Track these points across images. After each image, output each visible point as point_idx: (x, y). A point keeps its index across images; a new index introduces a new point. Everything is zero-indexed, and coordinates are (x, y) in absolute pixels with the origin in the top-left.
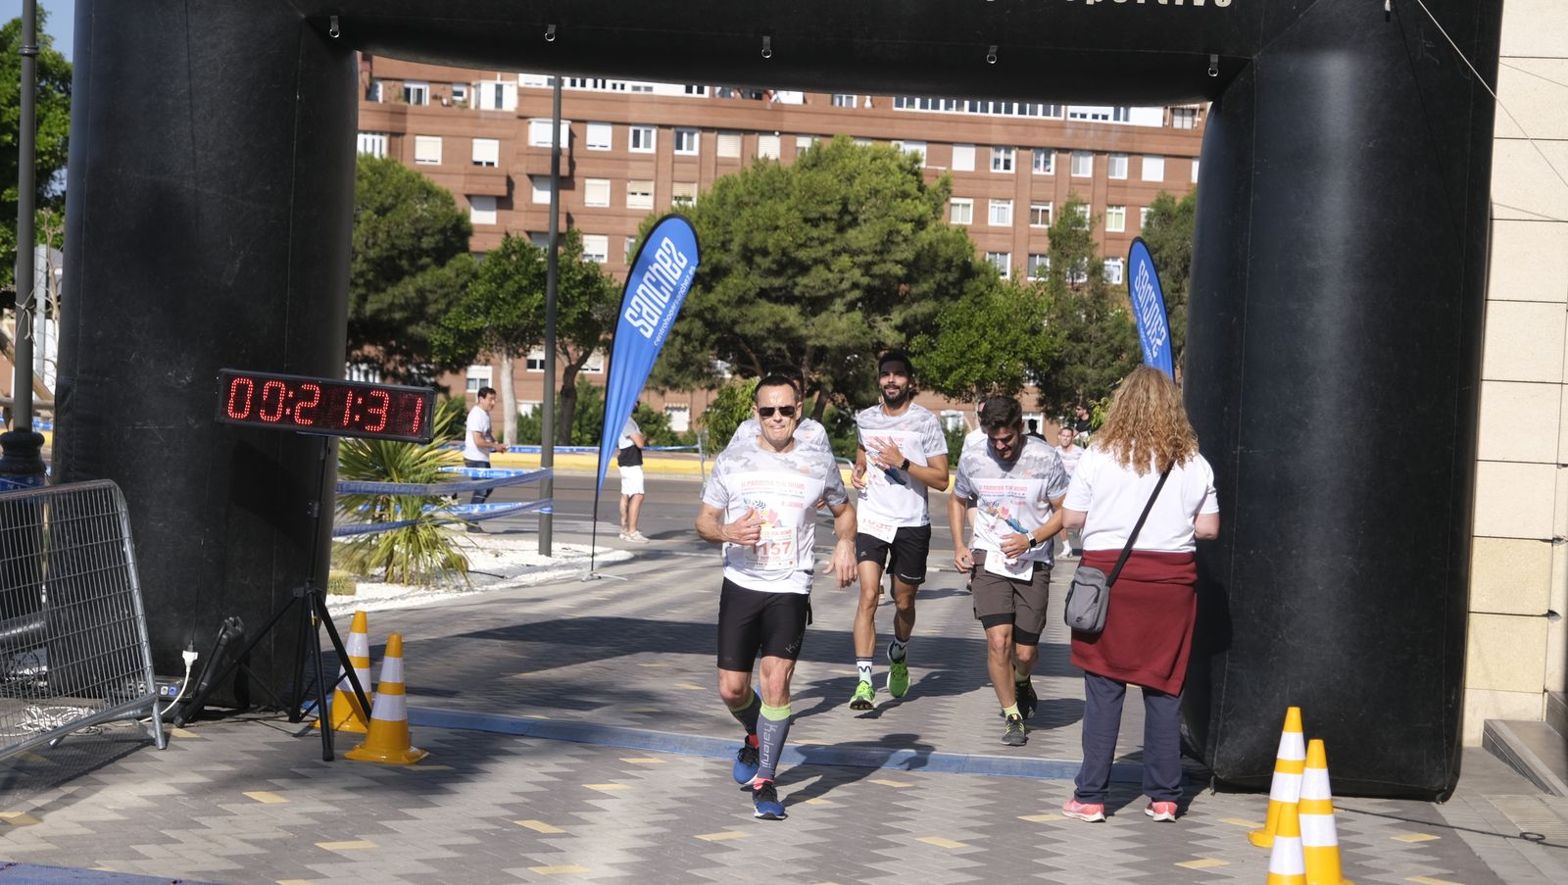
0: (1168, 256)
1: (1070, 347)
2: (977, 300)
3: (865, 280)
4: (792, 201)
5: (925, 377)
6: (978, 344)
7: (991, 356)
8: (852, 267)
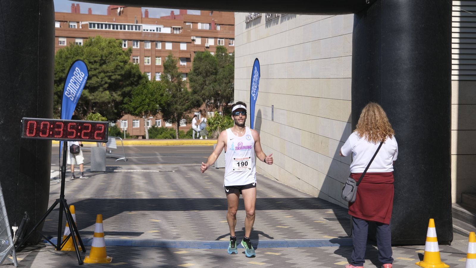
0: (202, 71)
1: (172, 100)
2: (144, 86)
3: (109, 81)
4: (85, 56)
5: (129, 111)
6: (145, 100)
7: (149, 103)
8: (105, 77)
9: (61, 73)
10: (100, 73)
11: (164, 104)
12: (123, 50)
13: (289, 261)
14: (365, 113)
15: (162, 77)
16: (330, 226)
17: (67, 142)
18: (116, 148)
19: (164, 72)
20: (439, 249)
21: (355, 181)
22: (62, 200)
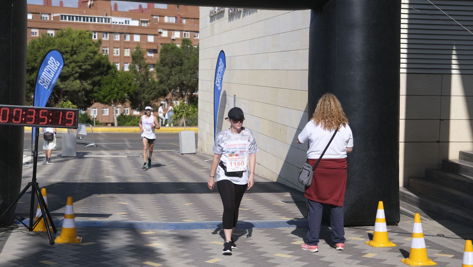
0: (168, 62)
1: (140, 89)
2: (112, 76)
3: (80, 71)
4: (56, 47)
5: (98, 99)
6: (114, 89)
7: (118, 92)
8: (75, 67)
9: (33, 62)
10: (70, 63)
11: (132, 93)
12: (93, 41)
13: (249, 241)
14: (322, 102)
15: (131, 67)
16: (288, 208)
17: (39, 128)
18: (86, 134)
19: (132, 63)
20: (387, 230)
21: (311, 167)
22: (34, 183)
